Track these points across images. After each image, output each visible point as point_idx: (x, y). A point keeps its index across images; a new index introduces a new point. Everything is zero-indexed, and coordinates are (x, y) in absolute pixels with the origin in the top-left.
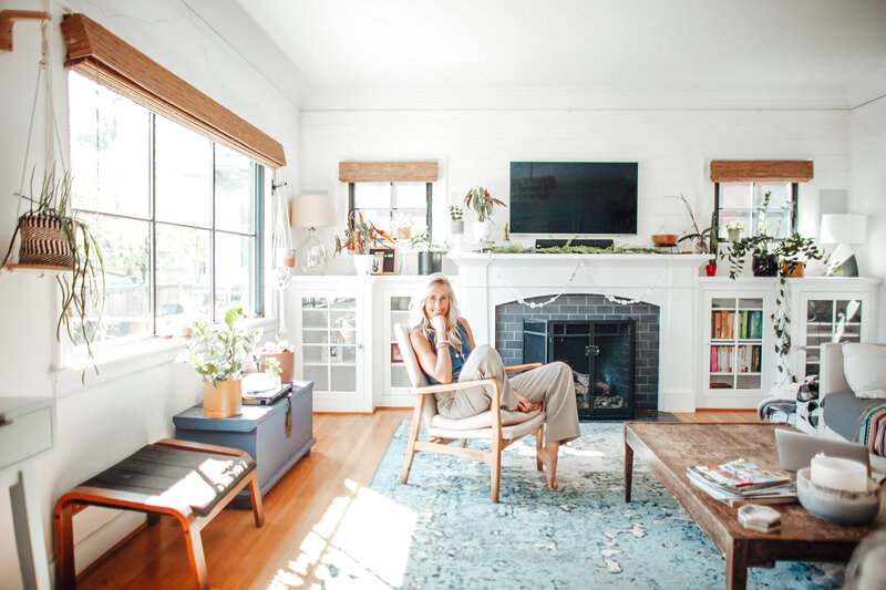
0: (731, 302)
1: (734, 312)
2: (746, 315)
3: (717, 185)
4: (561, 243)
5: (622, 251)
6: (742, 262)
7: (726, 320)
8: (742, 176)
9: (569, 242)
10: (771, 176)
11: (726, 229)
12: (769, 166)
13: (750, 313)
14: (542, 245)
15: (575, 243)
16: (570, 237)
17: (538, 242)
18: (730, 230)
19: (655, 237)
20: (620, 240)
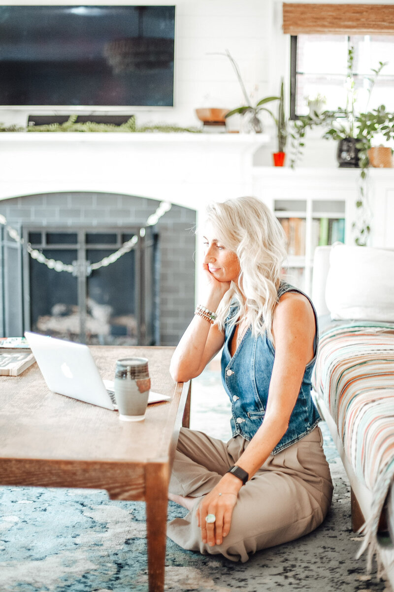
0: (300, 204)
1: (304, 219)
2: (325, 224)
3: (294, 39)
4: (61, 120)
5: (145, 129)
6: (302, 145)
7: (296, 230)
8: (324, 26)
9: (73, 119)
10: (364, 26)
11: (305, 103)
12: (361, 12)
13: (331, 221)
14: (38, 122)
15: (81, 119)
16: (74, 110)
17: (31, 118)
18: (310, 104)
19: (198, 112)
20: (142, 114)
